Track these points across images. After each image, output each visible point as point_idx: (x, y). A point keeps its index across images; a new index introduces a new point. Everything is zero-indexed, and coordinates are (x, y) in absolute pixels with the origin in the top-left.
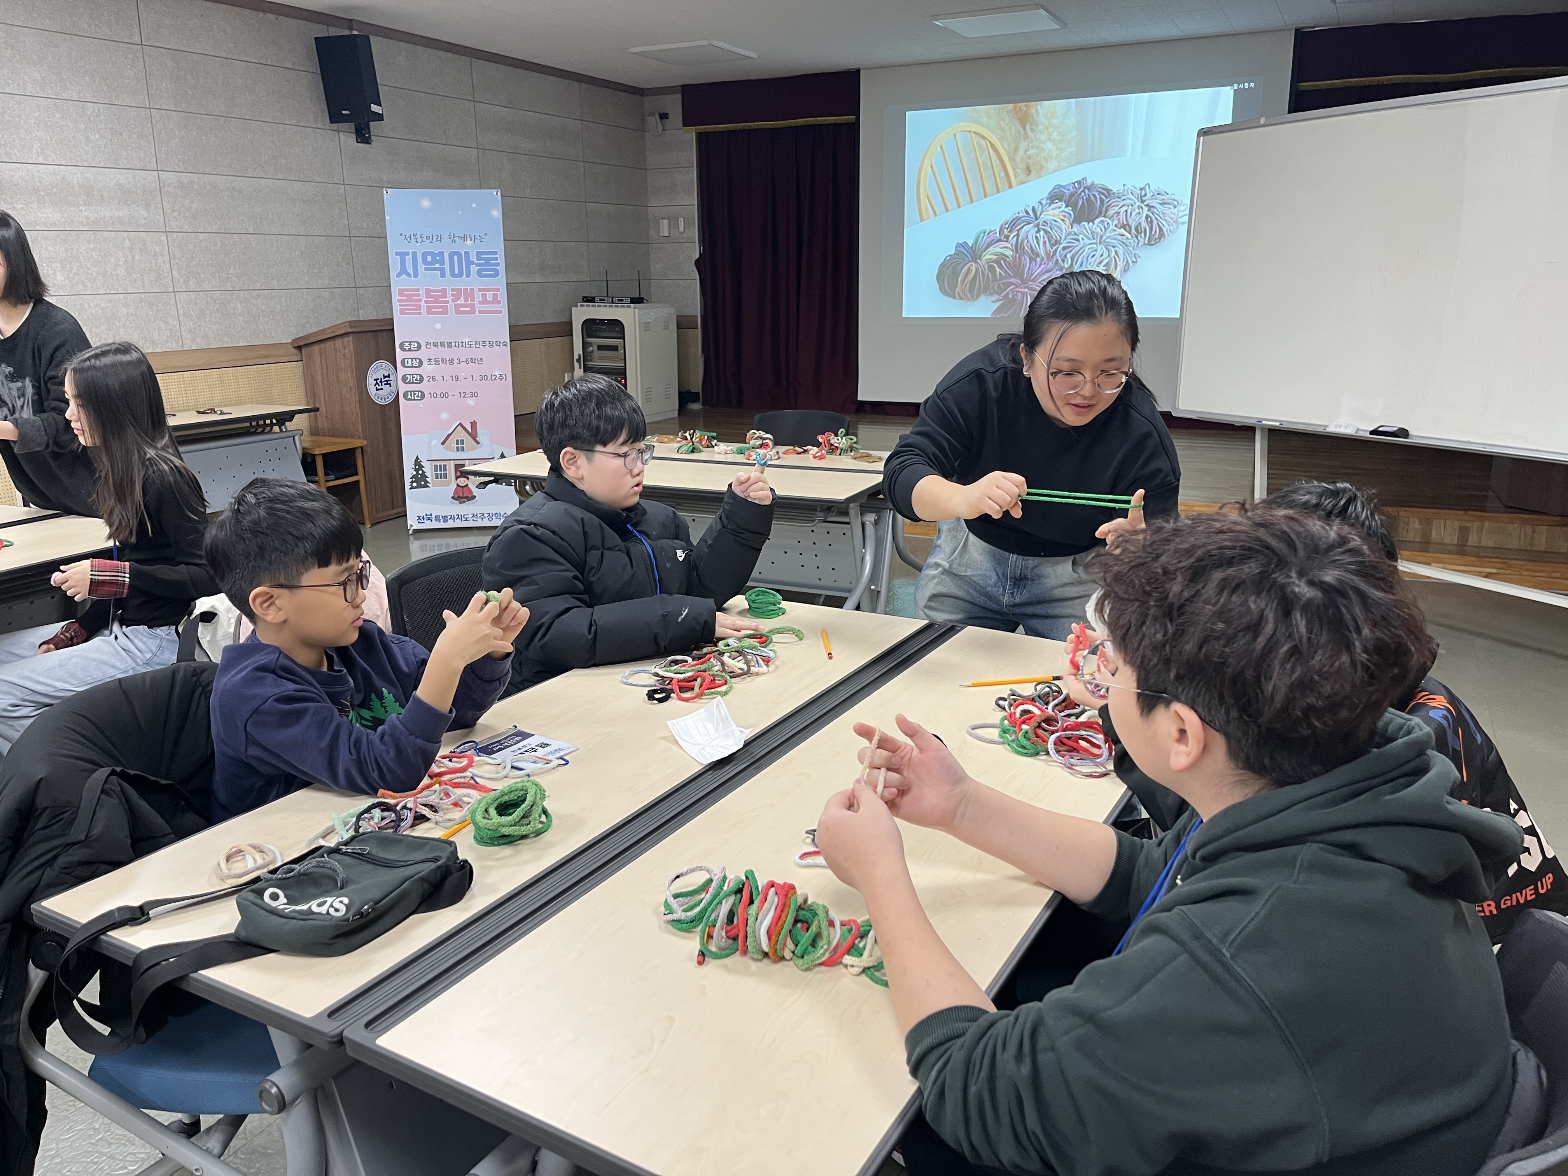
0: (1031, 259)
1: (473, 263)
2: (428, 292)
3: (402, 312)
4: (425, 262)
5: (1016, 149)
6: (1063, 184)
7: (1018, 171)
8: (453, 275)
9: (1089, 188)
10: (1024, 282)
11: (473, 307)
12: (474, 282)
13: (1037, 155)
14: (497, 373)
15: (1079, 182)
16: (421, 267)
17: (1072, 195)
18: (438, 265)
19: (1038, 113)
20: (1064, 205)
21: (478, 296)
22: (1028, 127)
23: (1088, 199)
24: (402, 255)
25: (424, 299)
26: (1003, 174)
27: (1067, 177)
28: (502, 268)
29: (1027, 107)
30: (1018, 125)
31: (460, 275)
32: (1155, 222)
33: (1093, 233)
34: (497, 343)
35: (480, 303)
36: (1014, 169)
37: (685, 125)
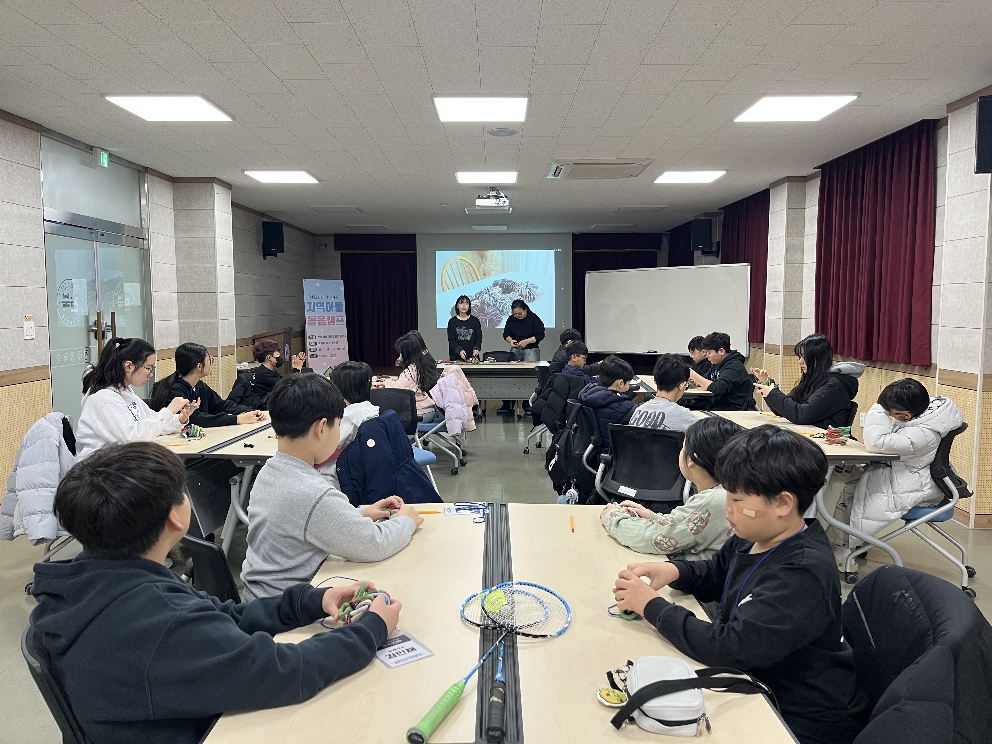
0: (488, 307)
1: (334, 306)
3: (309, 325)
4: (317, 306)
5: (480, 267)
6: (498, 280)
7: (481, 275)
8: (327, 311)
9: (507, 282)
10: (485, 315)
12: (334, 313)
13: (488, 269)
14: (343, 347)
15: (504, 280)
16: (316, 308)
17: (501, 284)
18: (322, 307)
19: (487, 255)
20: (499, 287)
21: (336, 319)
22: (484, 259)
23: (507, 286)
24: (309, 304)
25: (317, 320)
26: (475, 275)
27: (499, 278)
28: (344, 308)
29: (483, 252)
30: (480, 258)
31: (330, 311)
32: (531, 294)
33: (510, 297)
34: (343, 336)
35: (337, 321)
36: (479, 274)
37: (336, 250)
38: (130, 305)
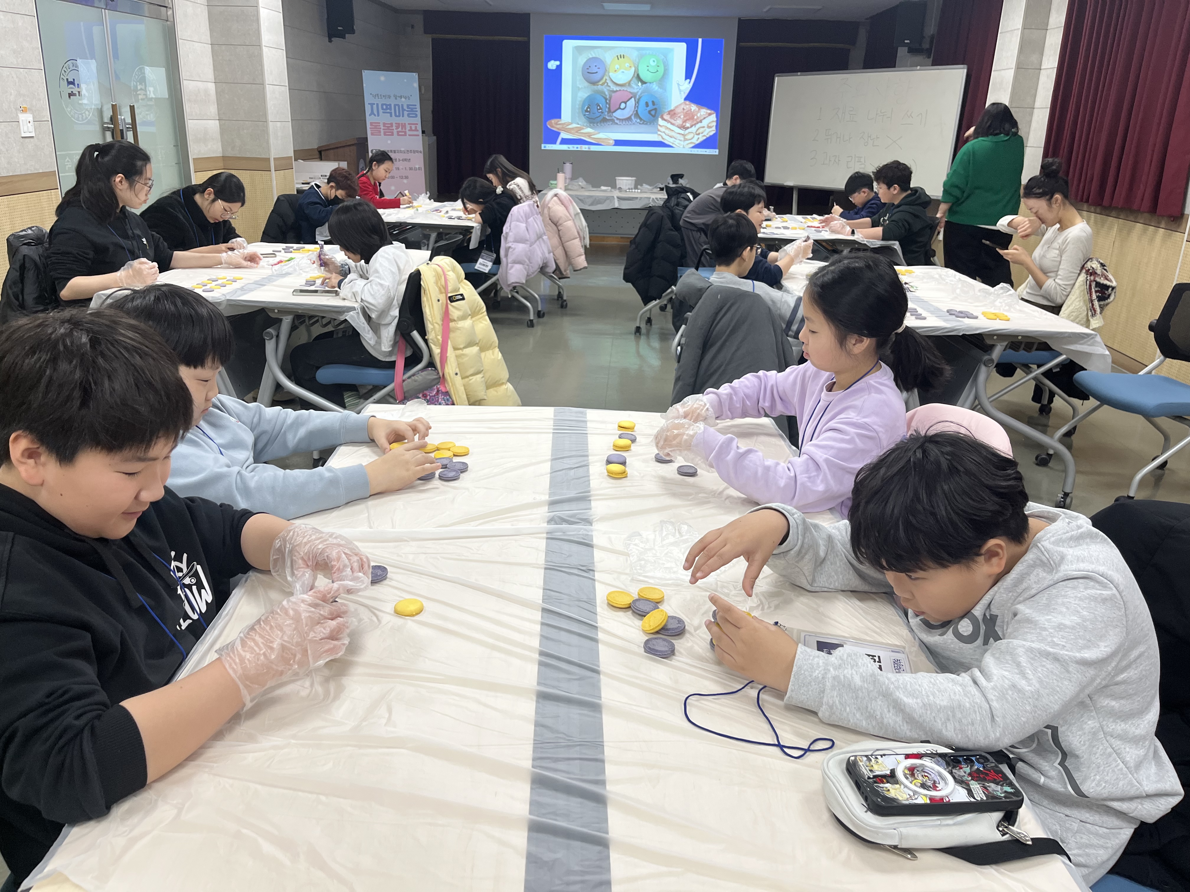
1: (405, 110)
2: (384, 124)
3: (372, 134)
4: (383, 109)
8: (396, 116)
11: (405, 132)
12: (405, 120)
14: (417, 167)
16: (381, 111)
18: (388, 111)
21: (408, 127)
24: (372, 105)
25: (382, 128)
28: (419, 113)
31: (399, 116)
34: (417, 152)
35: (409, 130)
37: (426, 32)
38: (154, 96)
